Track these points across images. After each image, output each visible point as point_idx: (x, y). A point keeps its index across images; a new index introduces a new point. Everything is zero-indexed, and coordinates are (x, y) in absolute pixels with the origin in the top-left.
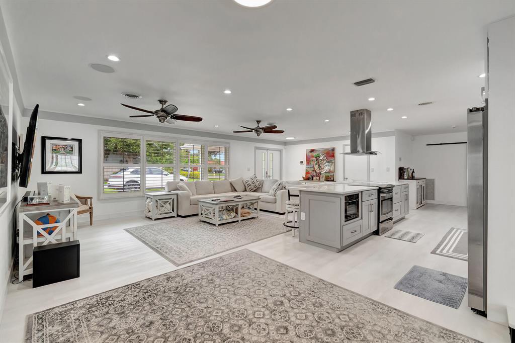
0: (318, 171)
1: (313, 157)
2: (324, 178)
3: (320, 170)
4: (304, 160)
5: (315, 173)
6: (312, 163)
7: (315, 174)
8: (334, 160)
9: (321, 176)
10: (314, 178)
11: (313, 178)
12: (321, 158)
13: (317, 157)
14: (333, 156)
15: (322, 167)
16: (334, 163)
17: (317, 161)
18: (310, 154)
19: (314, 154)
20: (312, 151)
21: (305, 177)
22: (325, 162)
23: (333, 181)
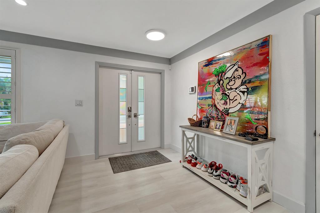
0: (221, 107)
1: (210, 74)
2: (234, 127)
3: (226, 103)
4: (195, 83)
5: (214, 112)
6: (209, 89)
7: (214, 114)
8: (269, 72)
9: (228, 118)
10: (213, 123)
11: (209, 122)
12: (229, 74)
13: (221, 74)
14: (265, 62)
15: (231, 98)
16: (269, 80)
17: (219, 82)
18: (206, 70)
19: (213, 69)
20: (210, 62)
21: (195, 118)
22: (239, 82)
23: (265, 136)
